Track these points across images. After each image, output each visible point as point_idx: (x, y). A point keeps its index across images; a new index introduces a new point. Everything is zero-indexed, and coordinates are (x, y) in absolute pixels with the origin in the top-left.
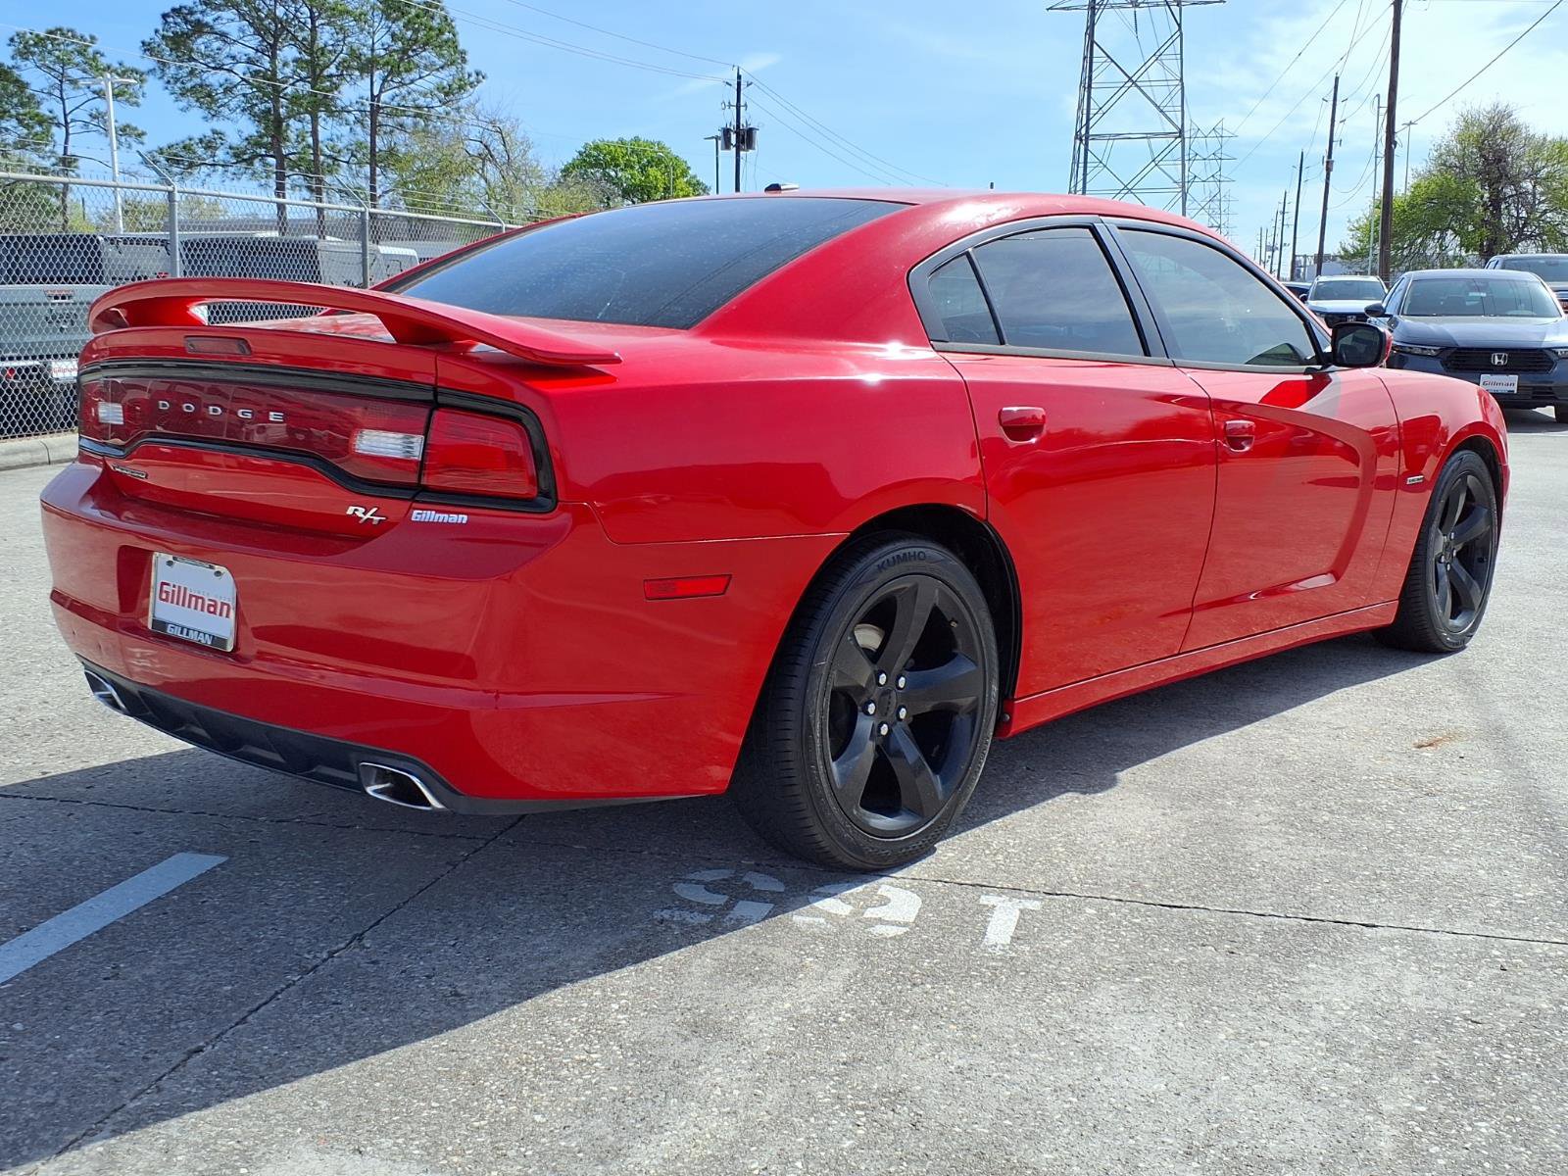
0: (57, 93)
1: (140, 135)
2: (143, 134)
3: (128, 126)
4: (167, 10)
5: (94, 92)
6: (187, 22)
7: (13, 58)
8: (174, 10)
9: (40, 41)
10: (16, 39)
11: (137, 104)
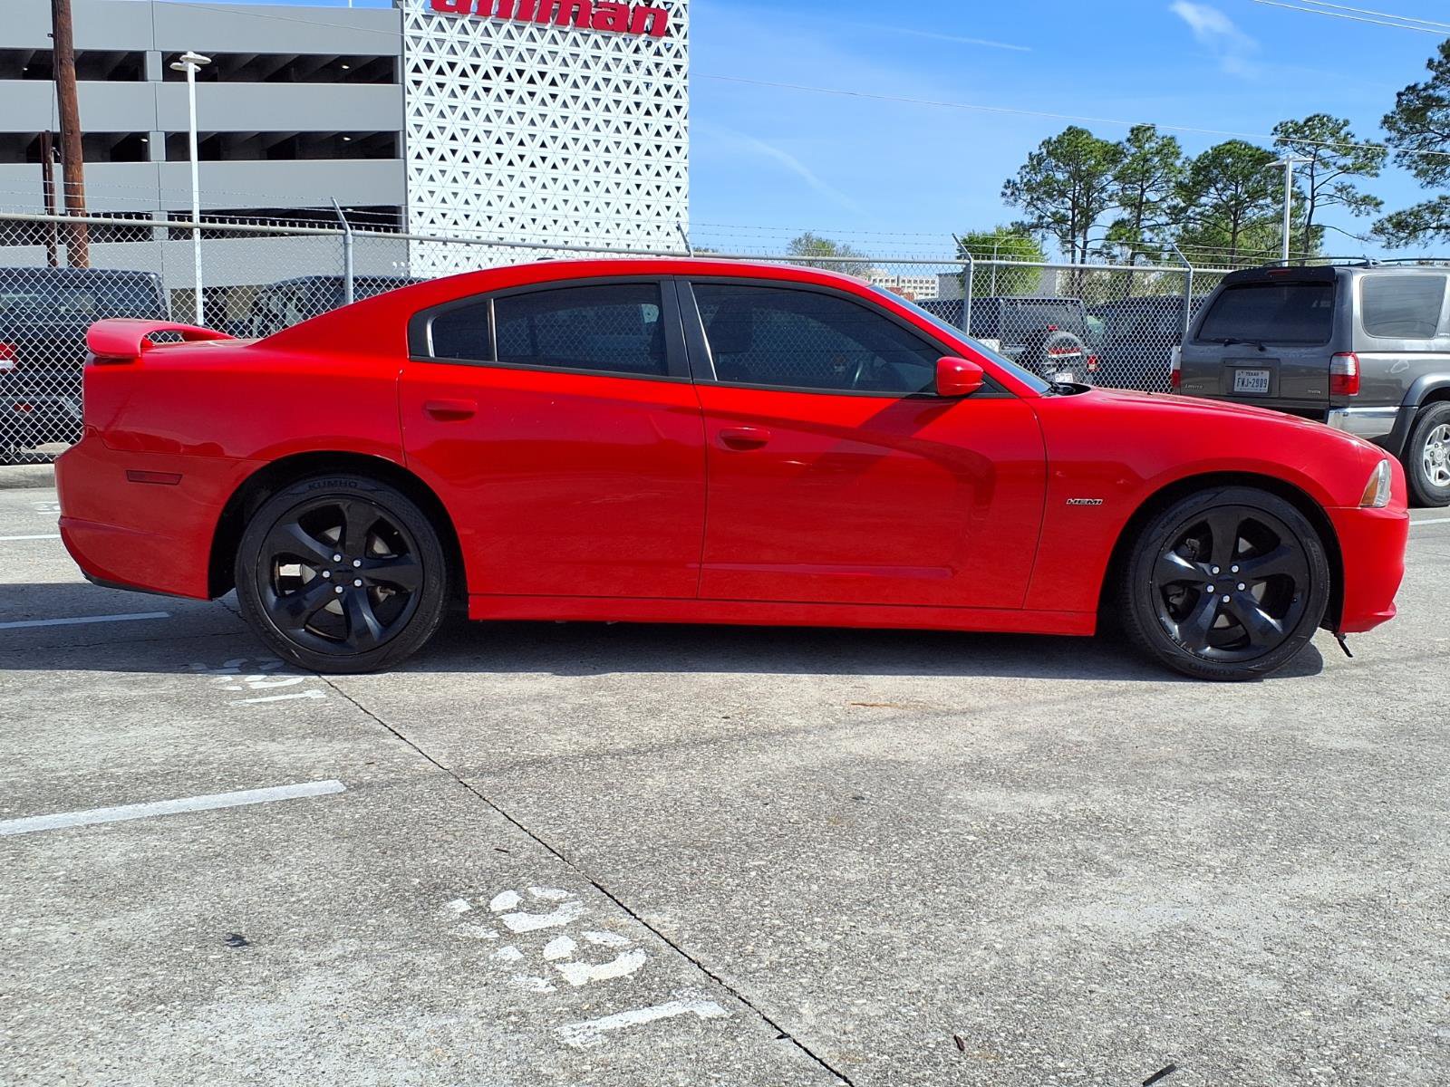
0: (1308, 171)
1: (1377, 204)
2: (1382, 203)
3: (1368, 197)
4: (1403, 90)
5: (1339, 168)
6: (1419, 97)
7: (1275, 145)
8: (1408, 88)
9: (1298, 129)
10: (1279, 128)
11: (1377, 175)
